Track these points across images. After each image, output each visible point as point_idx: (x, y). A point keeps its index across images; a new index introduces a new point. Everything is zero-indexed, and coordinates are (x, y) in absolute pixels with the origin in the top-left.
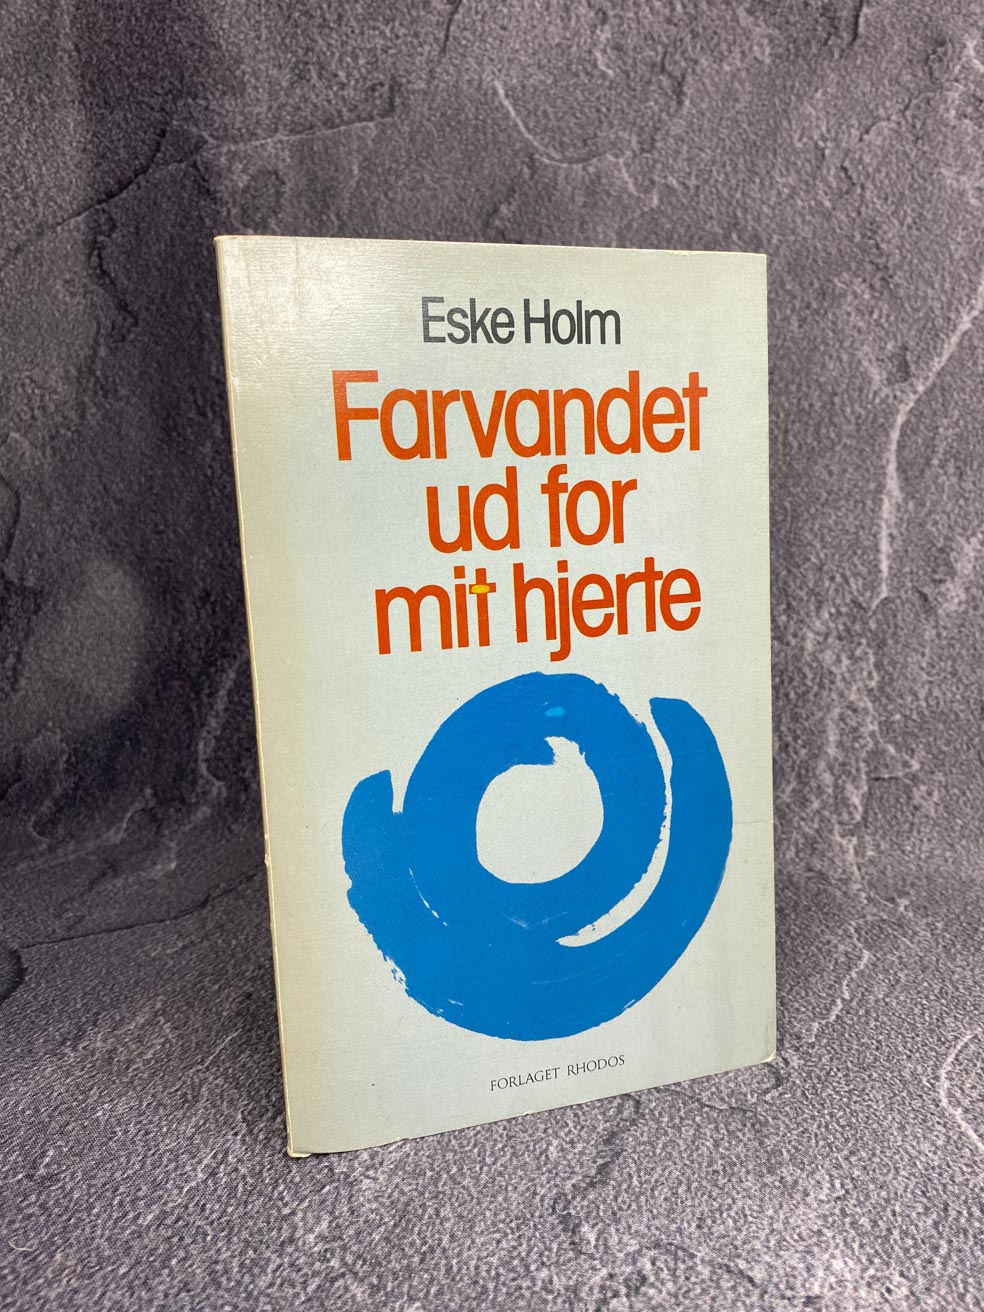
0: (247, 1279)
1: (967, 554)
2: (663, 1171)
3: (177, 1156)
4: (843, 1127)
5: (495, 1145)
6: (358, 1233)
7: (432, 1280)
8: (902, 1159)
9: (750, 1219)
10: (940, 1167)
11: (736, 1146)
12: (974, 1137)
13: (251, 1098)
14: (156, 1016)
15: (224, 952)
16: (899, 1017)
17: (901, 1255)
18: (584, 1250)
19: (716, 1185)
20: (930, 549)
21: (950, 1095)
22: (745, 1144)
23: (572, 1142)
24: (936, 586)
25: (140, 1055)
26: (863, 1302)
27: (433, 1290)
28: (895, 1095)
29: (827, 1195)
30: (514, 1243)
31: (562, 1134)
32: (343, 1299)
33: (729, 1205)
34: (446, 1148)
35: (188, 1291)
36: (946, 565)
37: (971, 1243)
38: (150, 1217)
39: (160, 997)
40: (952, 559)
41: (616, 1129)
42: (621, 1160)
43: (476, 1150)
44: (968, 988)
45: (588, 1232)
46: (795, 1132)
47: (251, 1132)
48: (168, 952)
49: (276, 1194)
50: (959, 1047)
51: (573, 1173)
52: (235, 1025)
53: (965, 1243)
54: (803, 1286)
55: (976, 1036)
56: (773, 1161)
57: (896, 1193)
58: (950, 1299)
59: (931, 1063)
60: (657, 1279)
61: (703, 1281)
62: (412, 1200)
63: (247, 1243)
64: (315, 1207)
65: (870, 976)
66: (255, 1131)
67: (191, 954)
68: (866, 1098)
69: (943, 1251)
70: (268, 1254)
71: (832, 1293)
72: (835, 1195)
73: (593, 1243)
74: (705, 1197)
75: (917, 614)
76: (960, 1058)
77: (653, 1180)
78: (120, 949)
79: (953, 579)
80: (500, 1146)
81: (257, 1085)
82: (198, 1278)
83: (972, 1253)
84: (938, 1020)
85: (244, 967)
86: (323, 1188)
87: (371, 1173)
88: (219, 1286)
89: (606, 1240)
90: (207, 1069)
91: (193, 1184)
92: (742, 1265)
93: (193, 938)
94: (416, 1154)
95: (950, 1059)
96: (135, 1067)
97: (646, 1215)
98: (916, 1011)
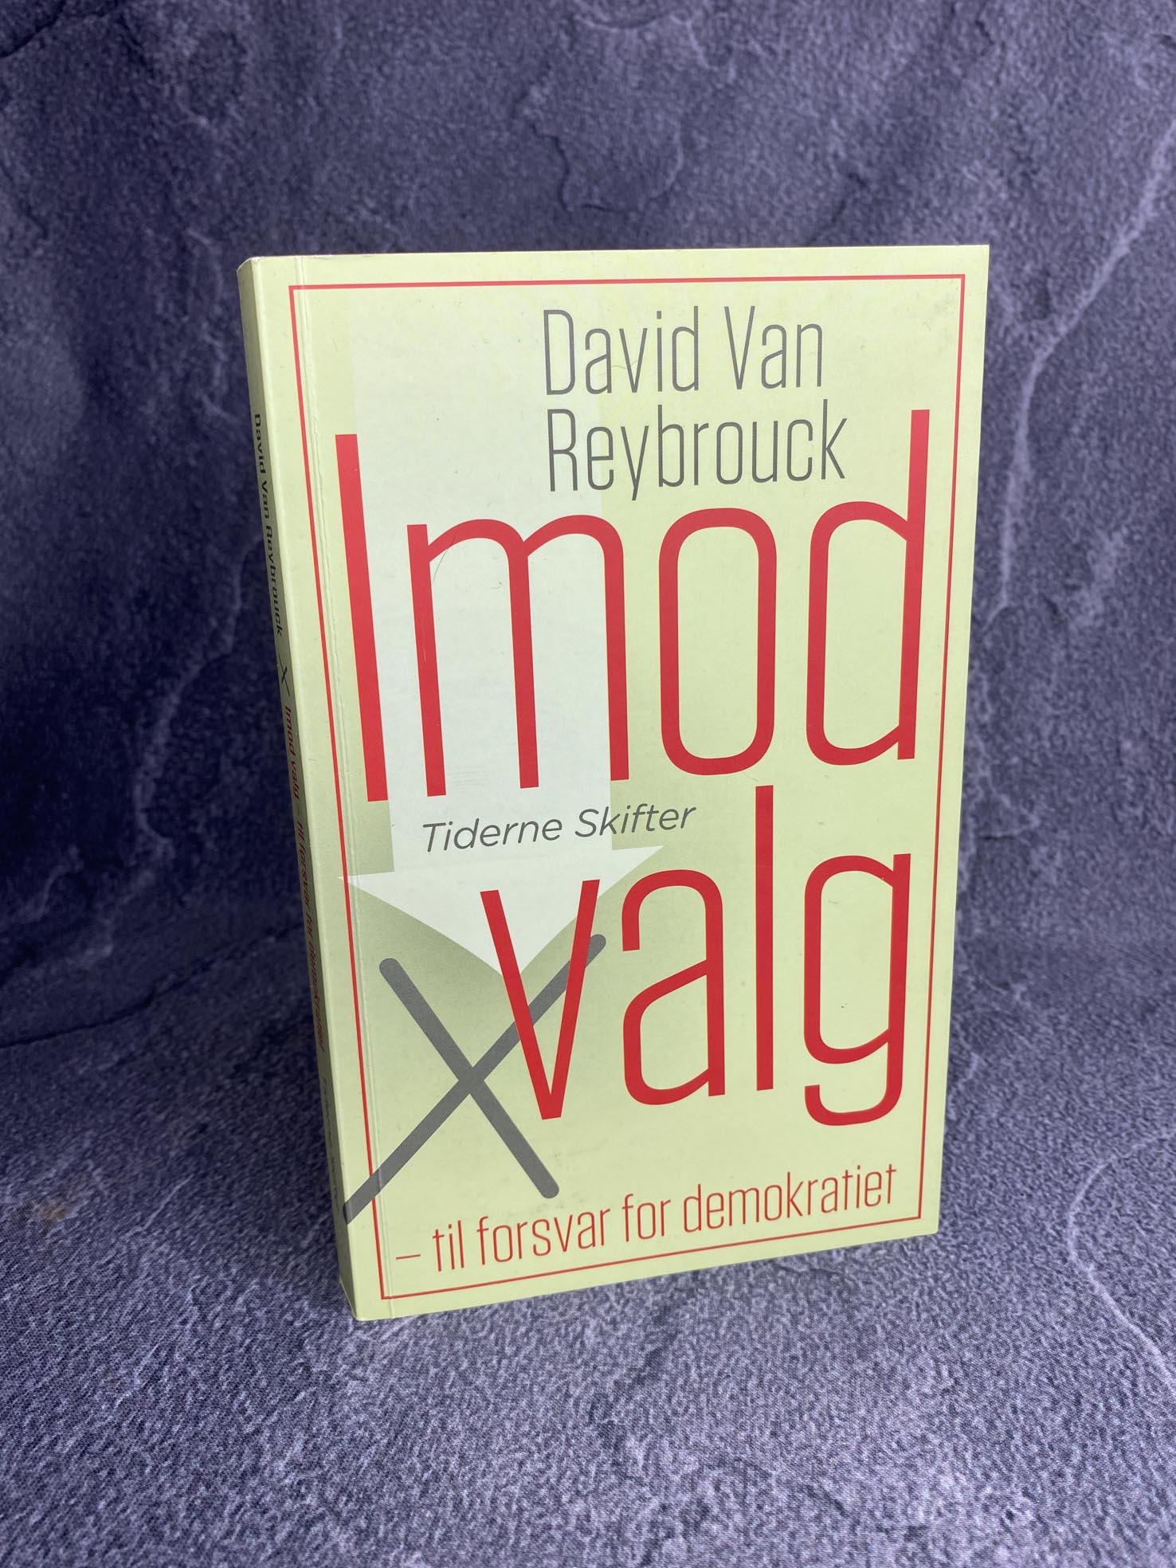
0: (196, 1525)
1: (1107, 554)
2: (729, 1358)
3: (108, 1355)
4: (950, 1294)
5: (516, 1329)
6: (341, 1457)
7: (436, 1520)
8: (1023, 1334)
9: (837, 1421)
10: (1069, 1344)
11: (819, 1322)
12: (1111, 1302)
13: (205, 1271)
14: (83, 1158)
15: (172, 1069)
16: (1017, 1143)
17: (1025, 1466)
18: (630, 1474)
19: (795, 1377)
20: (1062, 545)
21: (1080, 1246)
22: (831, 1319)
23: (614, 1322)
24: (1069, 595)
25: (61, 1214)
26: (979, 1533)
27: (438, 1534)
28: (1013, 1248)
29: (933, 1387)
30: (540, 1465)
31: (601, 1311)
32: (322, 1550)
33: (812, 1403)
34: (455, 1335)
35: (121, 1546)
36: (1082, 566)
37: (1110, 1447)
38: (71, 1443)
39: (88, 1133)
40: (1089, 559)
41: (669, 1303)
42: (676, 1345)
43: (492, 1336)
44: (1099, 1102)
45: (635, 1448)
46: (892, 1302)
47: (204, 1318)
48: (101, 1068)
49: (236, 1406)
50: (1089, 1181)
51: (616, 1364)
52: (185, 1169)
53: (1103, 1447)
54: (904, 1513)
55: (1109, 1166)
56: (865, 1342)
57: (1017, 1382)
58: (1085, 1525)
59: (1056, 1203)
60: (723, 1510)
61: (780, 1510)
62: (411, 1407)
63: (198, 1477)
64: (286, 1422)
65: (981, 1088)
66: (210, 1317)
67: (130, 1071)
68: (978, 1253)
69: (1076, 1459)
70: (224, 1490)
71: (940, 1521)
72: (942, 1387)
73: (641, 1462)
74: (781, 1393)
75: (1043, 630)
76: (1091, 1195)
77: (716, 1372)
78: (36, 1065)
79: (1089, 585)
80: (523, 1329)
81: (213, 1251)
82: (134, 1527)
83: (1111, 1459)
84: (1063, 1146)
85: (197, 1089)
86: (296, 1395)
87: (358, 1371)
88: (160, 1537)
89: (657, 1458)
90: (149, 1231)
91: (128, 1394)
92: (828, 1485)
93: (132, 1047)
94: (416, 1344)
95: (1080, 1197)
96: (54, 1231)
97: (708, 1419)
98: (1038, 1134)
